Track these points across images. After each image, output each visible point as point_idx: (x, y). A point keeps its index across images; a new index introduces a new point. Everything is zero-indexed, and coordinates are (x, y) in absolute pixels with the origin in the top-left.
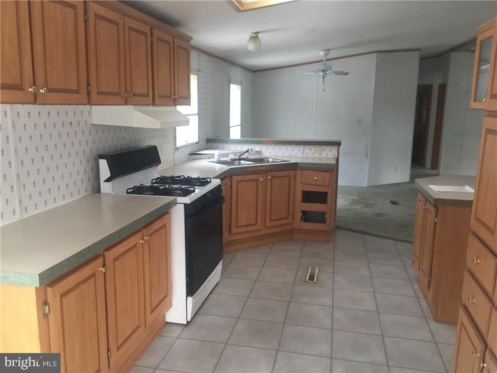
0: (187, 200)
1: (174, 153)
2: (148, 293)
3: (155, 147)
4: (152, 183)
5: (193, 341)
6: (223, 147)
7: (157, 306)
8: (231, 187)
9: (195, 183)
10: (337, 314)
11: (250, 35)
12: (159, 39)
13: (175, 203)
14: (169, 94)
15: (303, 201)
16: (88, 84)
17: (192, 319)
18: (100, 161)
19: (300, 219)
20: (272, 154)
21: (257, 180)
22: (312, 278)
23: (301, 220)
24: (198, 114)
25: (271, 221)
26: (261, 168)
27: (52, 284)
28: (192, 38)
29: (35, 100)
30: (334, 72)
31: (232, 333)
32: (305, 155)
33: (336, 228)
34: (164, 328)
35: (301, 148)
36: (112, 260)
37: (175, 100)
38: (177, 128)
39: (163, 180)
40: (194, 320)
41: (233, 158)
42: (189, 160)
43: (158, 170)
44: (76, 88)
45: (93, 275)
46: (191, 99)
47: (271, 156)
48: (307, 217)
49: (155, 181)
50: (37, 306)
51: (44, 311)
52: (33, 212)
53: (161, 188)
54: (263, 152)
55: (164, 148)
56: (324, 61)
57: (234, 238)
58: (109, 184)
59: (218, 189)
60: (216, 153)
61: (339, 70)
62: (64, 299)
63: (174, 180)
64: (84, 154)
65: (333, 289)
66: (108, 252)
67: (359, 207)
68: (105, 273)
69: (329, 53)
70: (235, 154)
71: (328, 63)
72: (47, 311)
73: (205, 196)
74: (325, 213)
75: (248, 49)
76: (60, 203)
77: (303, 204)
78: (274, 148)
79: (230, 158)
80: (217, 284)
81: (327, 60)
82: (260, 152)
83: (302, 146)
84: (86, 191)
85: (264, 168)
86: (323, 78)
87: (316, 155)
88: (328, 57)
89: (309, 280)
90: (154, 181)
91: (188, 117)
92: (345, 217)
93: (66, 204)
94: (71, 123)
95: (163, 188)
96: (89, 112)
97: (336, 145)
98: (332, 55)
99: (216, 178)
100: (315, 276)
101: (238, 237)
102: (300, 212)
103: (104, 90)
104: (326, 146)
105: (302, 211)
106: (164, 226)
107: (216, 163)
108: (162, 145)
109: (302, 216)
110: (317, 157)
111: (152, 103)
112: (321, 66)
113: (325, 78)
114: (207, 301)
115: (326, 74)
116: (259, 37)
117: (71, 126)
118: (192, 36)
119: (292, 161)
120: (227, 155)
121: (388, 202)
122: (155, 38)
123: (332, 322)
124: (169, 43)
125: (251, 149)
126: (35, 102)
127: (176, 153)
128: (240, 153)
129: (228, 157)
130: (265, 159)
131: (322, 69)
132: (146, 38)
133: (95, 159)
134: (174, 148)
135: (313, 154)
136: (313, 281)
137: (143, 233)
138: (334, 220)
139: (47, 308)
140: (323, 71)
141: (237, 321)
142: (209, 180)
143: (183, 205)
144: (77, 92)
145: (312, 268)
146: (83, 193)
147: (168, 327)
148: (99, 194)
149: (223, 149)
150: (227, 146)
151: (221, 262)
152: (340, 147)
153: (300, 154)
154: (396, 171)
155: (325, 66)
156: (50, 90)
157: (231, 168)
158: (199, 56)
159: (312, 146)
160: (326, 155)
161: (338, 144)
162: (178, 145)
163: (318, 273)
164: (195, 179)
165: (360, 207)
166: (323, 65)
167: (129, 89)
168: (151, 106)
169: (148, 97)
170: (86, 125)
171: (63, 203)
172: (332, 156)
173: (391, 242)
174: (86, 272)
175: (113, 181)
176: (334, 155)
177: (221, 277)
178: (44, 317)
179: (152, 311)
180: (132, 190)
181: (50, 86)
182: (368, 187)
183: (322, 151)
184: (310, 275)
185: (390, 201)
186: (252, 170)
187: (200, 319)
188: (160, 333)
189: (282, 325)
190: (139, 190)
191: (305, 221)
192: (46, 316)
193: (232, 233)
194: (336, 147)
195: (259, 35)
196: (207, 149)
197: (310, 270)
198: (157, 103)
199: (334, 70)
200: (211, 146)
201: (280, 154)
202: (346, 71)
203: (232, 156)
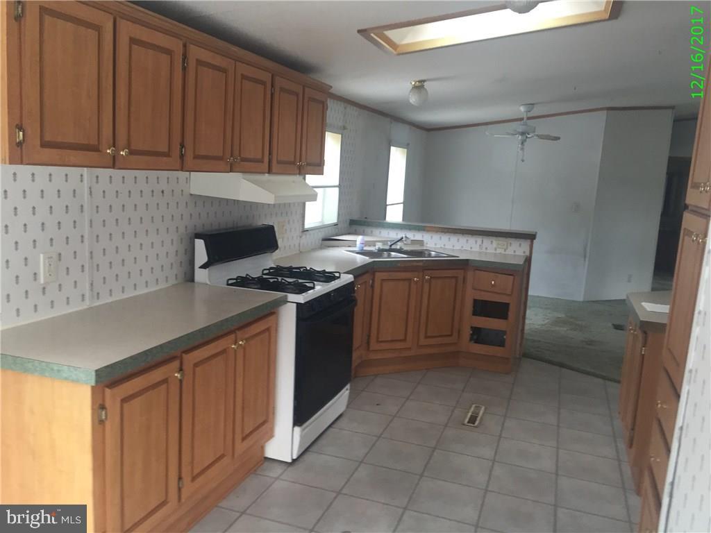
0: (301, 298)
1: (301, 237)
2: (239, 415)
3: (272, 227)
4: (263, 274)
5: (297, 485)
6: (372, 232)
7: (251, 433)
8: (372, 286)
9: (318, 278)
10: (498, 471)
11: (413, 83)
12: (282, 89)
13: (285, 301)
14: (293, 160)
15: (475, 313)
16: (182, 146)
17: (299, 457)
18: (197, 241)
19: (468, 339)
20: (438, 246)
21: (410, 280)
22: (473, 420)
23: (471, 340)
24: (339, 186)
25: (426, 337)
26: (415, 264)
27: (113, 384)
28: (331, 87)
29: (114, 163)
30: (537, 135)
31: (348, 480)
32: (484, 250)
33: (523, 356)
34: (262, 464)
35: (479, 239)
36: (192, 366)
37: (300, 168)
38: (307, 203)
39: (278, 271)
40: (301, 459)
41: (381, 247)
42: (322, 247)
43: (275, 258)
44: (166, 150)
45: (165, 381)
46: (325, 167)
47: (435, 248)
48: (478, 335)
49: (267, 271)
50: (93, 409)
51: (100, 416)
52: (106, 300)
53: (271, 280)
54: (425, 242)
55: (286, 230)
56: (525, 119)
57: (373, 356)
58: (206, 271)
59: (349, 288)
60: (359, 239)
61: (546, 133)
62: (125, 405)
63: (291, 272)
64: (177, 231)
65: (500, 436)
66: (186, 354)
67: (563, 330)
68: (181, 381)
69: (532, 108)
70: (384, 242)
71: (530, 122)
72: (104, 417)
73: (328, 295)
74: (504, 333)
75: (409, 101)
76: (142, 291)
77: (474, 317)
78: (441, 238)
79: (377, 247)
80: (341, 416)
81: (529, 118)
82: (421, 242)
83: (481, 237)
84: (176, 278)
85: (421, 264)
86: (522, 143)
87: (499, 251)
88: (530, 115)
89: (469, 422)
90: (265, 272)
91: (316, 189)
92: (539, 341)
93: (150, 292)
94: (163, 192)
95: (274, 281)
96: (187, 178)
97: (529, 239)
98: (536, 111)
99: (348, 273)
100: (478, 419)
101: (379, 356)
102: (469, 327)
103: (203, 152)
104: (513, 239)
105: (472, 327)
106: (268, 330)
107: (358, 253)
108: (283, 226)
109: (471, 335)
110: (500, 253)
111: (267, 171)
112: (519, 127)
113: (526, 144)
114: (324, 436)
115: (527, 137)
116: (425, 87)
117: (163, 195)
118: (331, 85)
119: (462, 257)
120: (373, 243)
121: (610, 325)
122: (277, 89)
123: (488, 482)
124: (297, 95)
125: (406, 237)
126: (113, 167)
127: (304, 237)
128: (391, 241)
129: (375, 246)
130: (426, 252)
131: (520, 131)
132: (265, 89)
133: (191, 239)
134: (301, 231)
135: (496, 249)
136: (474, 424)
137: (236, 337)
138: (521, 345)
139: (104, 413)
140: (523, 134)
141: (359, 466)
142: (337, 275)
143: (295, 304)
144: (167, 155)
145: (476, 407)
146: (172, 281)
147: (266, 464)
148: (192, 283)
149: (371, 234)
150: (376, 231)
151: (348, 386)
152: (535, 241)
153: (476, 248)
154: (629, 281)
155: (525, 127)
156: (132, 153)
157: (374, 261)
158: (345, 108)
159: (495, 238)
160: (514, 252)
161: (531, 237)
162: (307, 226)
163: (484, 413)
164: (319, 272)
165: (565, 329)
166: (523, 125)
167: (236, 152)
168: (267, 175)
169: (263, 162)
170: (182, 195)
171: (145, 291)
172: (523, 254)
173: (600, 381)
174: (157, 375)
175: (211, 268)
176: (524, 252)
177: (348, 407)
178: (99, 424)
179: (244, 439)
180: (235, 281)
181: (133, 148)
182: (583, 302)
183: (507, 245)
184: (471, 416)
185: (613, 325)
186: (403, 266)
187: (309, 457)
188: (255, 471)
189: (418, 477)
190: (243, 282)
191: (477, 342)
192: (102, 422)
193: (371, 349)
194: (528, 242)
195: (425, 83)
196: (349, 234)
197: (472, 409)
198: (274, 171)
199: (539, 132)
200: (356, 230)
201: (449, 246)
202: (554, 134)
203: (379, 245)
